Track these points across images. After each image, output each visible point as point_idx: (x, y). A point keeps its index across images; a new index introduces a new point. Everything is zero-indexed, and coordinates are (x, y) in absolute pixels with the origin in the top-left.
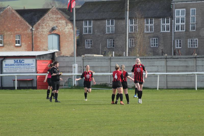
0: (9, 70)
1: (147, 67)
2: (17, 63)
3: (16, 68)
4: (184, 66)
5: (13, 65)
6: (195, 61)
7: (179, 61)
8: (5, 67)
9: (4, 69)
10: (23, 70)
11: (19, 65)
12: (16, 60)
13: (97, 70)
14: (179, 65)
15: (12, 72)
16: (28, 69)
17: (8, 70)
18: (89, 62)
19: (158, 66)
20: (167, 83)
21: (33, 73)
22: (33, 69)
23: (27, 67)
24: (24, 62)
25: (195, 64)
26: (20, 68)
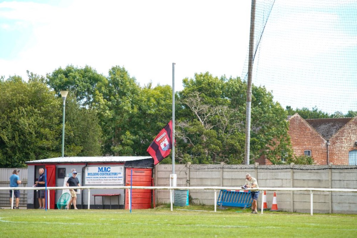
0: (92, 181)
1: (269, 180)
2: (102, 171)
3: (101, 179)
4: (316, 180)
5: (97, 174)
6: (330, 173)
7: (309, 173)
8: (88, 178)
9: (86, 179)
10: (108, 182)
11: (104, 174)
12: (101, 168)
13: (206, 184)
14: (309, 179)
15: (96, 184)
16: (115, 180)
18: (196, 171)
19: (282, 180)
20: (293, 204)
21: (120, 185)
22: (120, 181)
23: (113, 177)
24: (110, 171)
25: (330, 178)
26: (105, 179)
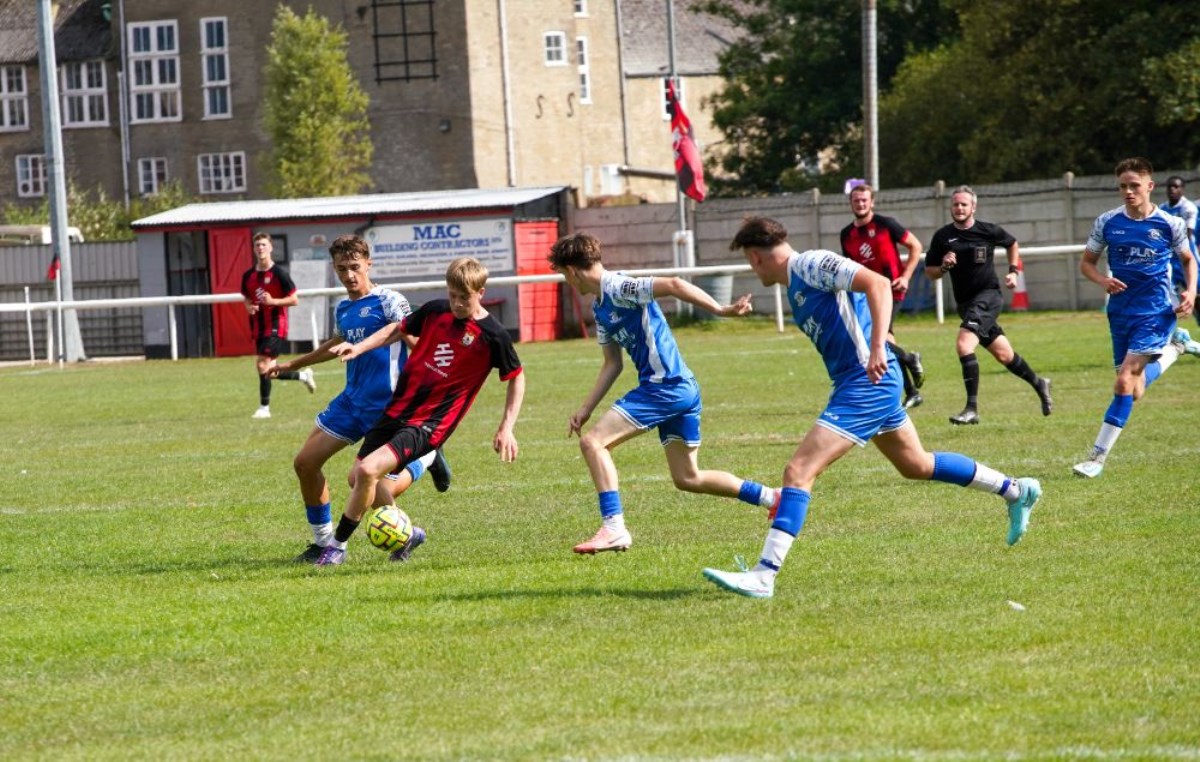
0: (394, 268)
2: (429, 237)
3: (424, 259)
5: (411, 247)
11: (436, 246)
12: (422, 227)
15: (408, 274)
17: (389, 268)
18: (720, 220)
19: (1033, 222)
20: (1077, 287)
22: (501, 261)
24: (458, 235)
26: (444, 258)
